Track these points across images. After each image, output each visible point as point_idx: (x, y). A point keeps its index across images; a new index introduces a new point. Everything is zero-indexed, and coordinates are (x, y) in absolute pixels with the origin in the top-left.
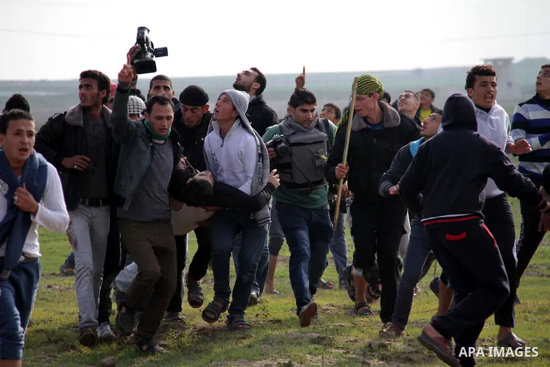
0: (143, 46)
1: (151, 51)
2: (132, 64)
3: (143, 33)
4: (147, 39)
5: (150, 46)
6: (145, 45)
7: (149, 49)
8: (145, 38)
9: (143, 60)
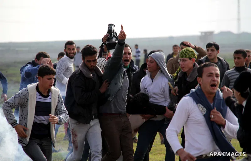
0: (111, 35)
1: (115, 37)
2: (105, 44)
3: (111, 28)
4: (113, 30)
5: (115, 34)
6: (112, 34)
7: (114, 36)
8: (112, 30)
9: (111, 42)
